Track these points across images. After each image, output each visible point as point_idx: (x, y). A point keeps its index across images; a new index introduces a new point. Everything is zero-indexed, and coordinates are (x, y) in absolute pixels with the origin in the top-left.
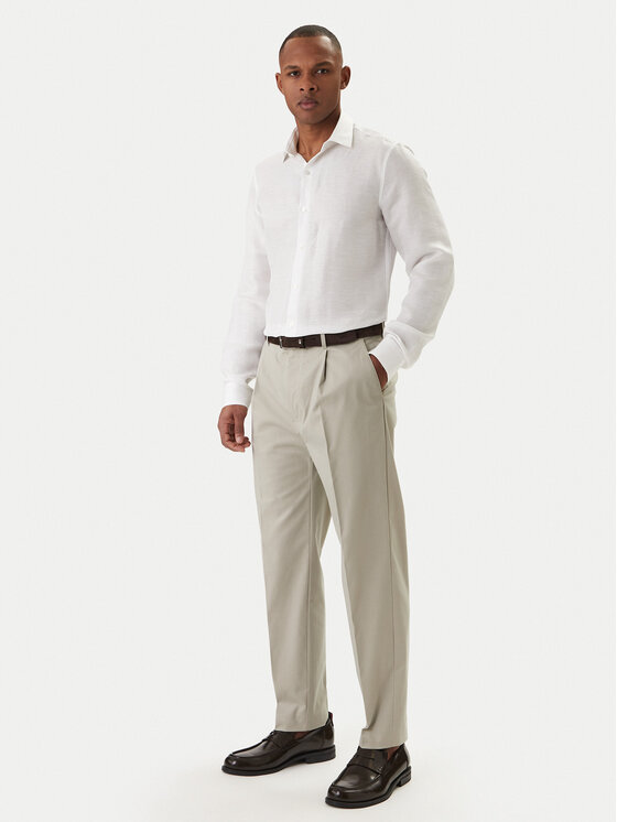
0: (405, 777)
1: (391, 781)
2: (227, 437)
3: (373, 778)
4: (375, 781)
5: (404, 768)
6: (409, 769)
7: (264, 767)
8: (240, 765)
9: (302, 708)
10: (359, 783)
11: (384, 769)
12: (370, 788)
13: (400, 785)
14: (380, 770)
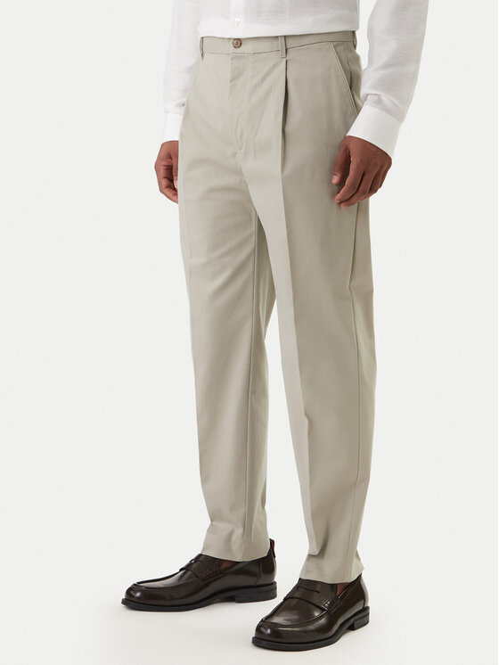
0: (360, 619)
1: (340, 622)
2: (165, 182)
3: (317, 614)
4: (320, 618)
5: (359, 607)
6: (366, 609)
7: (177, 602)
8: (144, 598)
9: (239, 532)
10: (299, 620)
11: (330, 604)
12: (311, 627)
13: (352, 628)
14: (326, 604)
